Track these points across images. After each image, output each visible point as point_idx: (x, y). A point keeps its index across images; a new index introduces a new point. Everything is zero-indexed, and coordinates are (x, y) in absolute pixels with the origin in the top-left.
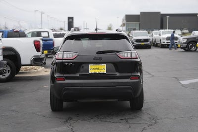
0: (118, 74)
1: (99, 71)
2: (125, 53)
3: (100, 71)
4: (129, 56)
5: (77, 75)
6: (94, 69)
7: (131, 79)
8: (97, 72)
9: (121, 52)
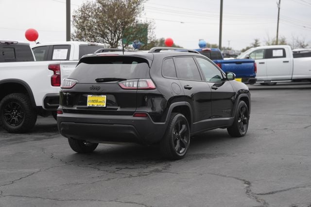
0: (119, 109)
1: (97, 104)
2: (129, 82)
3: (99, 104)
4: (135, 86)
5: (75, 108)
6: (93, 101)
7: (134, 116)
8: (95, 105)
9: (125, 80)
